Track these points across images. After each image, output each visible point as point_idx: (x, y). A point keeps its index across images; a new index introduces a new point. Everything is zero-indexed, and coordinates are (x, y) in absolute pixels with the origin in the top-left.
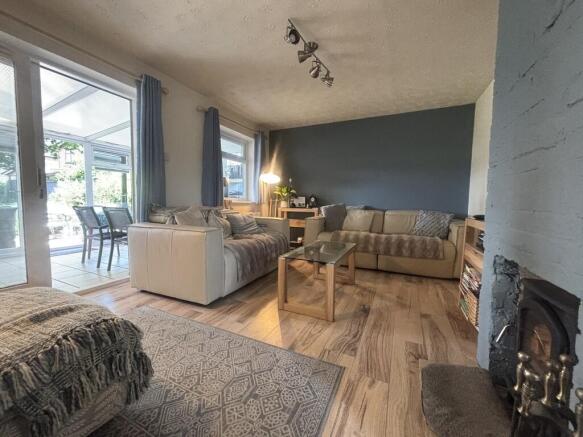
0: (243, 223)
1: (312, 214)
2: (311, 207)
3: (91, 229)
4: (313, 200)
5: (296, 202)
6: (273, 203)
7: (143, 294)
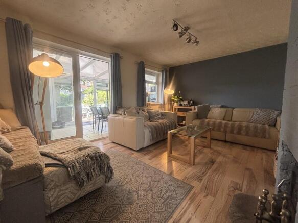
0: (154, 114)
1: (191, 110)
2: (190, 106)
3: (96, 115)
4: (192, 102)
5: (183, 103)
6: (171, 103)
7: (113, 144)
